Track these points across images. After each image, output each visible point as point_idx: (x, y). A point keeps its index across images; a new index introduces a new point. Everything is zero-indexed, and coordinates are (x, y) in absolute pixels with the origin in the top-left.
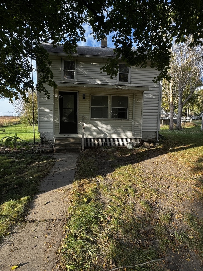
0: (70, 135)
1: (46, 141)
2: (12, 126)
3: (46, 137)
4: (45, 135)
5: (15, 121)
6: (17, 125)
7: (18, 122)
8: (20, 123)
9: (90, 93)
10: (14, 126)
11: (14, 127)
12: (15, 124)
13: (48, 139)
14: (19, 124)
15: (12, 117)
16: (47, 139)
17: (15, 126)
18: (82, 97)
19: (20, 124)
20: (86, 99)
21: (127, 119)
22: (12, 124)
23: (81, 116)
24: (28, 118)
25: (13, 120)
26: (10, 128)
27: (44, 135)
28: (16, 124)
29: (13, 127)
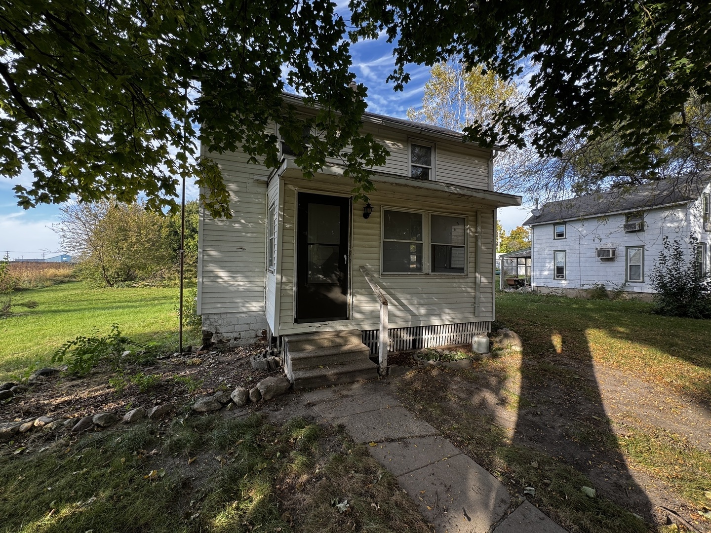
0: (327, 323)
1: (220, 341)
2: (48, 288)
3: (221, 330)
4: (220, 322)
5: (56, 276)
6: (64, 286)
7: (67, 277)
8: (75, 280)
9: (381, 203)
10: (54, 288)
11: (56, 291)
12: (60, 282)
13: (229, 335)
14: (69, 282)
15: (45, 265)
16: (225, 335)
17: (58, 287)
18: (361, 213)
19: (73, 281)
20: (370, 219)
21: (462, 274)
22: (48, 283)
23: (356, 267)
24: (103, 266)
25: (51, 272)
26: (45, 294)
27: (215, 324)
28: (62, 282)
29: (52, 290)
